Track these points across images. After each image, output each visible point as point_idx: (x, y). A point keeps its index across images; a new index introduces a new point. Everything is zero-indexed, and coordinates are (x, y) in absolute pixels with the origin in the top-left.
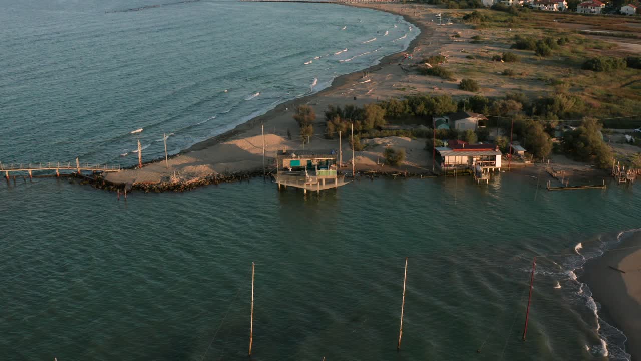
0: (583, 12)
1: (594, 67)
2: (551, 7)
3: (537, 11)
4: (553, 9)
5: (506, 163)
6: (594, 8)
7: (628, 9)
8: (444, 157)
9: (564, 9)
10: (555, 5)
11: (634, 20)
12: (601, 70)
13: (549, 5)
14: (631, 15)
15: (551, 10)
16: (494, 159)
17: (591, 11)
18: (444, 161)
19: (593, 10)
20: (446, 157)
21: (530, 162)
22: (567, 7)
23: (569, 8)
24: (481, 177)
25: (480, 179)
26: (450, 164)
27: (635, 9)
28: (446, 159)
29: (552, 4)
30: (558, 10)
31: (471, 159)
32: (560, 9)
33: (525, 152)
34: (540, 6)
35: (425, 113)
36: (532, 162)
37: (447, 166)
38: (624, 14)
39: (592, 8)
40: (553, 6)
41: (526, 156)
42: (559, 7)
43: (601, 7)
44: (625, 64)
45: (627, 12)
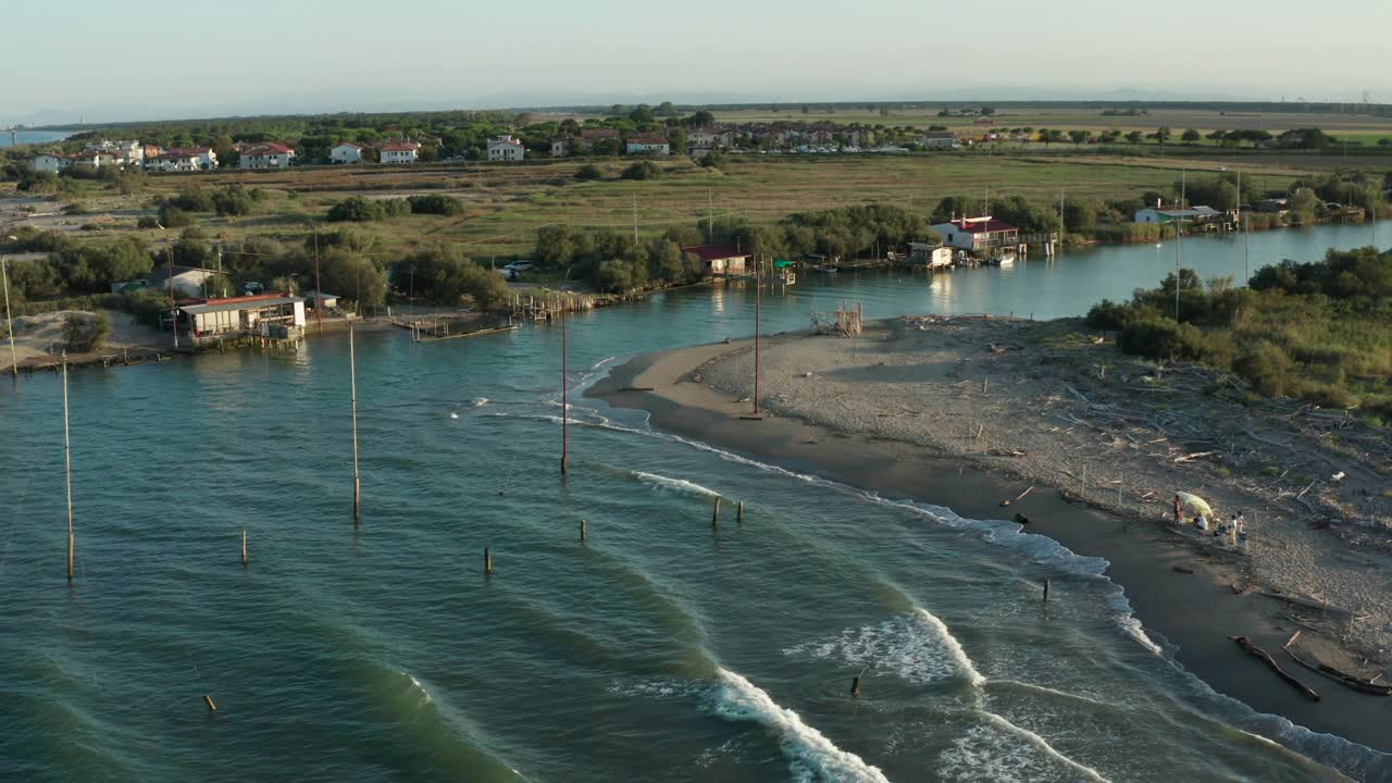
0: (254, 167)
1: (353, 215)
2: (186, 164)
3: (157, 175)
4: (190, 167)
5: (313, 322)
6: (275, 158)
7: (344, 153)
8: (194, 316)
9: (210, 167)
10: (193, 160)
11: (362, 171)
12: (368, 218)
13: (181, 161)
14: (354, 162)
15: (186, 169)
16: (290, 310)
17: (269, 165)
18: (195, 325)
19: (274, 162)
20: (198, 316)
21: (354, 314)
22: (217, 163)
23: (220, 165)
24: (286, 337)
25: (283, 341)
26: (207, 329)
27: (359, 151)
28: (199, 319)
29: (187, 157)
30: (200, 169)
31: (244, 316)
32: (204, 166)
33: (338, 300)
34: (162, 164)
35: (92, 277)
36: (358, 315)
37: (202, 333)
38: (339, 162)
39: (270, 158)
40: (189, 161)
41: (342, 306)
42: (201, 163)
43: (289, 156)
44: (408, 208)
45: (343, 158)
